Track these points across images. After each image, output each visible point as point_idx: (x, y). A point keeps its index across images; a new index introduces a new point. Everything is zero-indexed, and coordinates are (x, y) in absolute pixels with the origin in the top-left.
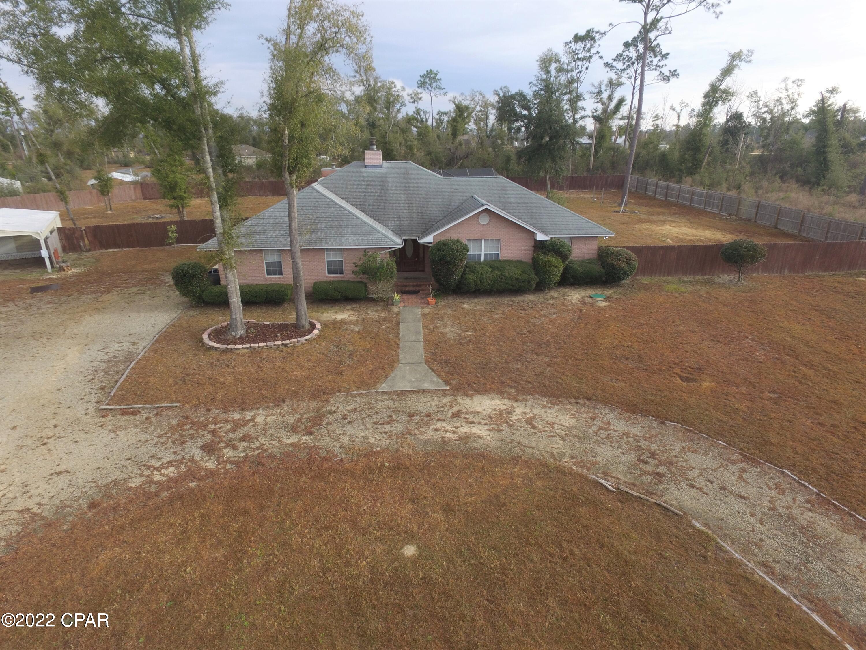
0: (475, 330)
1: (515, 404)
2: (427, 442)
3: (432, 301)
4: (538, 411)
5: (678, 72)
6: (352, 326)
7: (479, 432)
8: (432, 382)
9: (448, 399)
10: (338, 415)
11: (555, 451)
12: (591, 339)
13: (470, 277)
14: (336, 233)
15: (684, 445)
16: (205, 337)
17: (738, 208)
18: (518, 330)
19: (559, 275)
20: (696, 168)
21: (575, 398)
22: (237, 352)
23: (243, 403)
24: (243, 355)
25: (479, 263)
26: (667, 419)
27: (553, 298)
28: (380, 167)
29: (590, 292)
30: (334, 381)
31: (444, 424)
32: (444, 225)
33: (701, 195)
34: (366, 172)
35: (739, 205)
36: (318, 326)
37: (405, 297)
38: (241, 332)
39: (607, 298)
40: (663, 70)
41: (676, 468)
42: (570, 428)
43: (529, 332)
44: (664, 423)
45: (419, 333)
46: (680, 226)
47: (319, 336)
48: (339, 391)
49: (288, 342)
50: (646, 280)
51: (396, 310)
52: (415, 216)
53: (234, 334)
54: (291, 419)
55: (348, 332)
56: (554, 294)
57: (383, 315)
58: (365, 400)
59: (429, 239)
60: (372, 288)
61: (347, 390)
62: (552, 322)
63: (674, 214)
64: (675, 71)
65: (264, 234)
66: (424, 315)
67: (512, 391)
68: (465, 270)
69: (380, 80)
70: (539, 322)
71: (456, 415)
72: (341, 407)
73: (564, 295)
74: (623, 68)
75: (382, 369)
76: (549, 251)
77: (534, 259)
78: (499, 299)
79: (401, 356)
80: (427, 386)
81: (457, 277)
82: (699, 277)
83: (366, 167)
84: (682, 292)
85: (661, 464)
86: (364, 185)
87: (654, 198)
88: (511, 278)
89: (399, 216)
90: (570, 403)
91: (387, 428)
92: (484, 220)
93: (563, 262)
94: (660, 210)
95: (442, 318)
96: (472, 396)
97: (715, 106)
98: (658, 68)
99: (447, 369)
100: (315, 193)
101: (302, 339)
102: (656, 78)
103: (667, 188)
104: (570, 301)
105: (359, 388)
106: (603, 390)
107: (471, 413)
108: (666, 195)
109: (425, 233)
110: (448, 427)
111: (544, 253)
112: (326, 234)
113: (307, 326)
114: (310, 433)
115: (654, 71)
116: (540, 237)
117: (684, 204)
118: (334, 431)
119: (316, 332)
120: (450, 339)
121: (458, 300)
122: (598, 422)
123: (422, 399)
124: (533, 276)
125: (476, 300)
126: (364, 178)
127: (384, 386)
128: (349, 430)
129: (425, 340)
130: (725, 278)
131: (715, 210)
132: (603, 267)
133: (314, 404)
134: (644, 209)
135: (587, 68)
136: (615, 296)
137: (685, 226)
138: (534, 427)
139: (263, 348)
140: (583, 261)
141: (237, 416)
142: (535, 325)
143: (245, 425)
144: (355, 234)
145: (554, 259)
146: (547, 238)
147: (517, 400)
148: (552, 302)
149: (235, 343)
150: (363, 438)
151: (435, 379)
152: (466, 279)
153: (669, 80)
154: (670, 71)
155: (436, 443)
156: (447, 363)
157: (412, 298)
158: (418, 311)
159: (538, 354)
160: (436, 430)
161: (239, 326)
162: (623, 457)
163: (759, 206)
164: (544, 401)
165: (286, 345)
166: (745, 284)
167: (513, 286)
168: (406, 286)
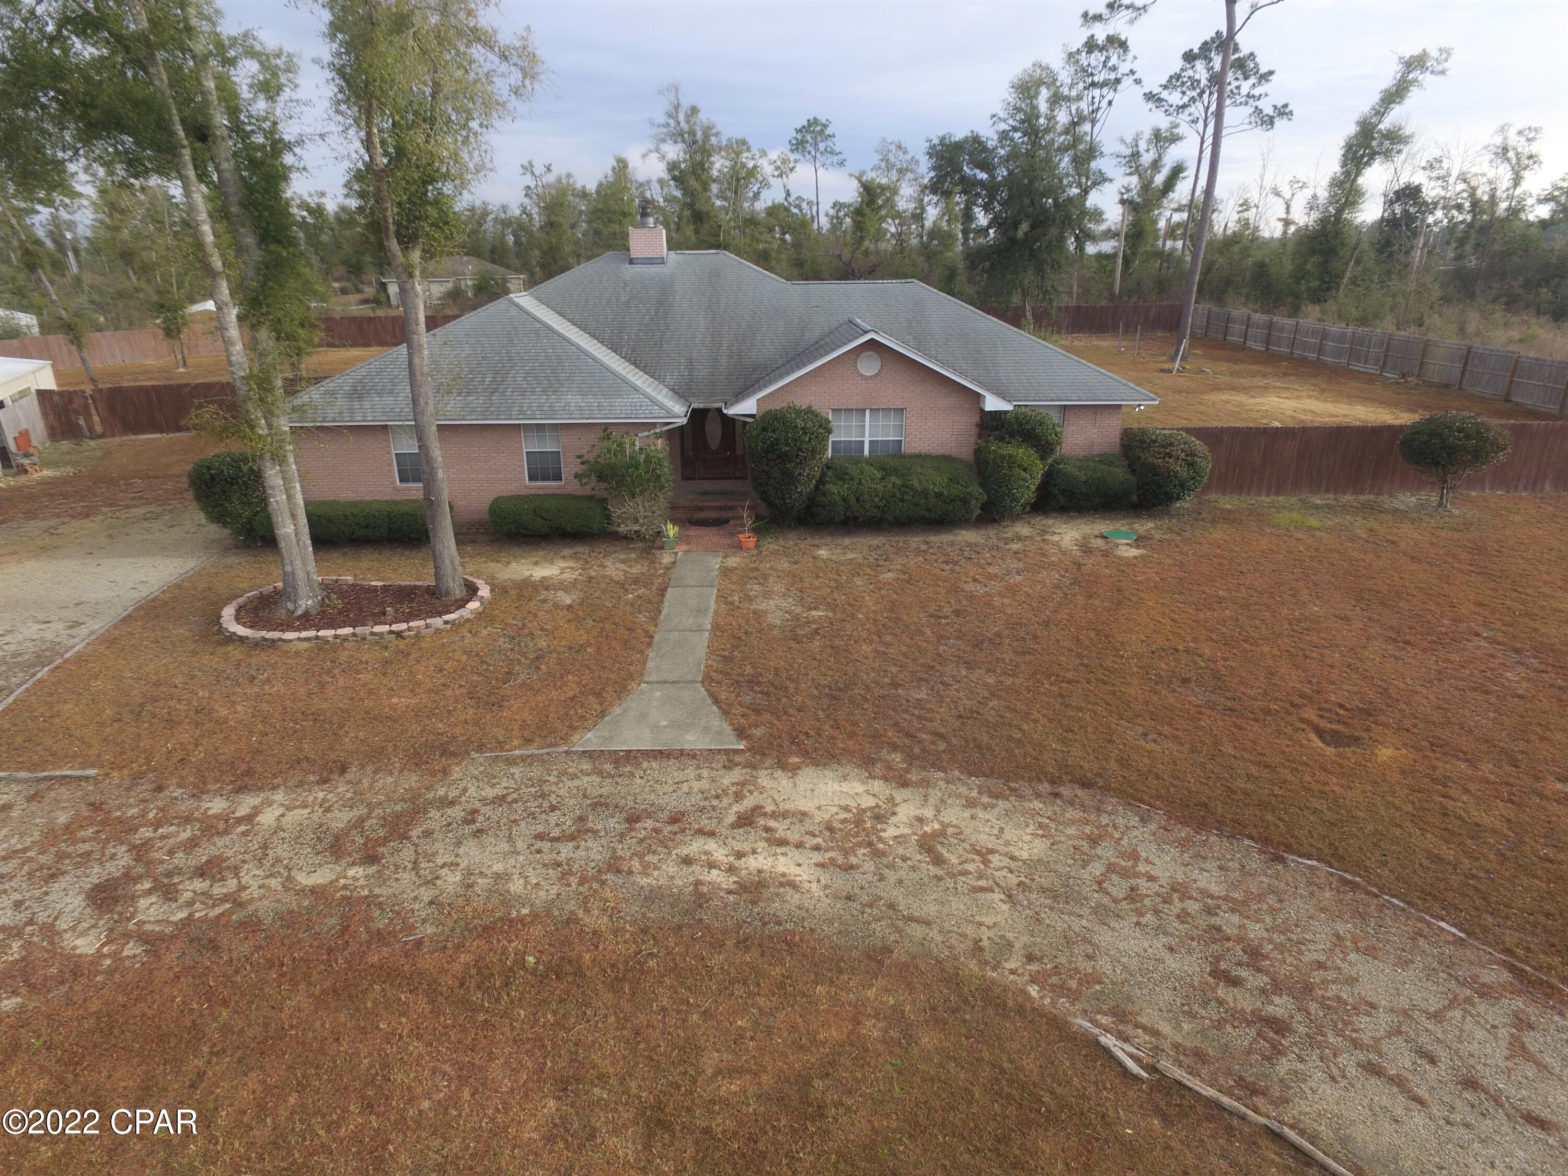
0: (832, 607)
1: (900, 795)
2: (653, 896)
3: (748, 539)
4: (954, 814)
5: (1290, 108)
6: (561, 594)
7: (793, 870)
8: (706, 729)
9: (737, 775)
10: (457, 813)
11: (985, 934)
12: (1098, 632)
13: (834, 489)
14: (545, 392)
15: (1341, 928)
16: (228, 613)
17: (1422, 363)
18: (932, 608)
19: (1033, 488)
20: (1329, 289)
21: (1052, 782)
22: (286, 647)
23: (249, 773)
24: (297, 654)
25: (858, 460)
26: (1289, 849)
27: (1019, 539)
28: (661, 261)
29: (1102, 526)
30: (476, 723)
31: (711, 845)
32: (781, 377)
33: (1342, 338)
34: (630, 271)
35: (1423, 357)
36: (484, 591)
37: (694, 531)
38: (306, 603)
39: (1140, 541)
40: (1260, 104)
41: (1322, 1002)
42: (1032, 865)
43: (957, 613)
44: (1281, 860)
45: (706, 610)
46: (1298, 398)
47: (479, 615)
48: (481, 748)
49: (403, 626)
50: (1228, 502)
51: (667, 559)
52: (724, 361)
53: (290, 606)
54: (341, 819)
55: (547, 607)
56: (1023, 529)
57: (636, 570)
58: (536, 772)
59: (747, 407)
60: (616, 511)
61: (501, 745)
62: (1012, 590)
63: (1285, 374)
64: (1286, 106)
65: (391, 392)
66: (726, 572)
67: (897, 757)
68: (823, 475)
70: (980, 590)
71: (745, 821)
72: (472, 791)
73: (1043, 532)
74: (1181, 103)
75: (599, 695)
76: (1012, 435)
77: (978, 451)
78: (899, 539)
79: (650, 665)
80: (692, 740)
81: (805, 488)
82: (1348, 498)
83: (631, 261)
84: (1310, 528)
85: (1277, 987)
86: (623, 298)
87: (1243, 348)
88: (925, 494)
89: (690, 361)
90: (1038, 796)
91: (566, 850)
92: (869, 366)
93: (1043, 458)
94: (1255, 367)
95: (765, 577)
96: (794, 770)
97: (1368, 164)
98: (1251, 101)
99: (748, 699)
100: (514, 312)
101: (437, 622)
102: (1247, 121)
103: (1270, 326)
104: (1057, 544)
105: (528, 741)
106: (1123, 763)
107: (784, 815)
108: (1268, 341)
109: (740, 395)
110: (720, 854)
111: (1002, 439)
112: (523, 393)
113: (459, 592)
114: (371, 859)
115: (1242, 107)
116: (992, 403)
117: (1306, 358)
118: (430, 857)
119: (474, 605)
120: (772, 627)
121: (809, 541)
122: (1106, 851)
123: (674, 771)
124: (976, 489)
125: (847, 541)
126: (625, 283)
127: (590, 739)
128: (471, 853)
129: (717, 628)
130: (1407, 500)
131: (1372, 369)
132: (1133, 472)
133: (412, 780)
134: (1223, 366)
135: (1110, 103)
136: (1157, 535)
137: (1310, 397)
138: (938, 861)
139: (345, 638)
140: (1086, 459)
141: (217, 806)
142: (971, 597)
143: (226, 832)
144: (584, 394)
145: (1022, 453)
146: (1007, 407)
147: (904, 784)
148: (1015, 546)
149: (290, 627)
150: (497, 876)
151: (716, 721)
152: (824, 494)
153: (1272, 123)
154: (1275, 107)
155: (676, 899)
156: (752, 682)
157: (709, 536)
158: (715, 562)
159: (970, 666)
160: (687, 861)
161: (303, 590)
162: (1172, 963)
163: (1468, 356)
164: (971, 787)
165: (399, 634)
166: (1456, 512)
167: (929, 510)
168: (701, 509)
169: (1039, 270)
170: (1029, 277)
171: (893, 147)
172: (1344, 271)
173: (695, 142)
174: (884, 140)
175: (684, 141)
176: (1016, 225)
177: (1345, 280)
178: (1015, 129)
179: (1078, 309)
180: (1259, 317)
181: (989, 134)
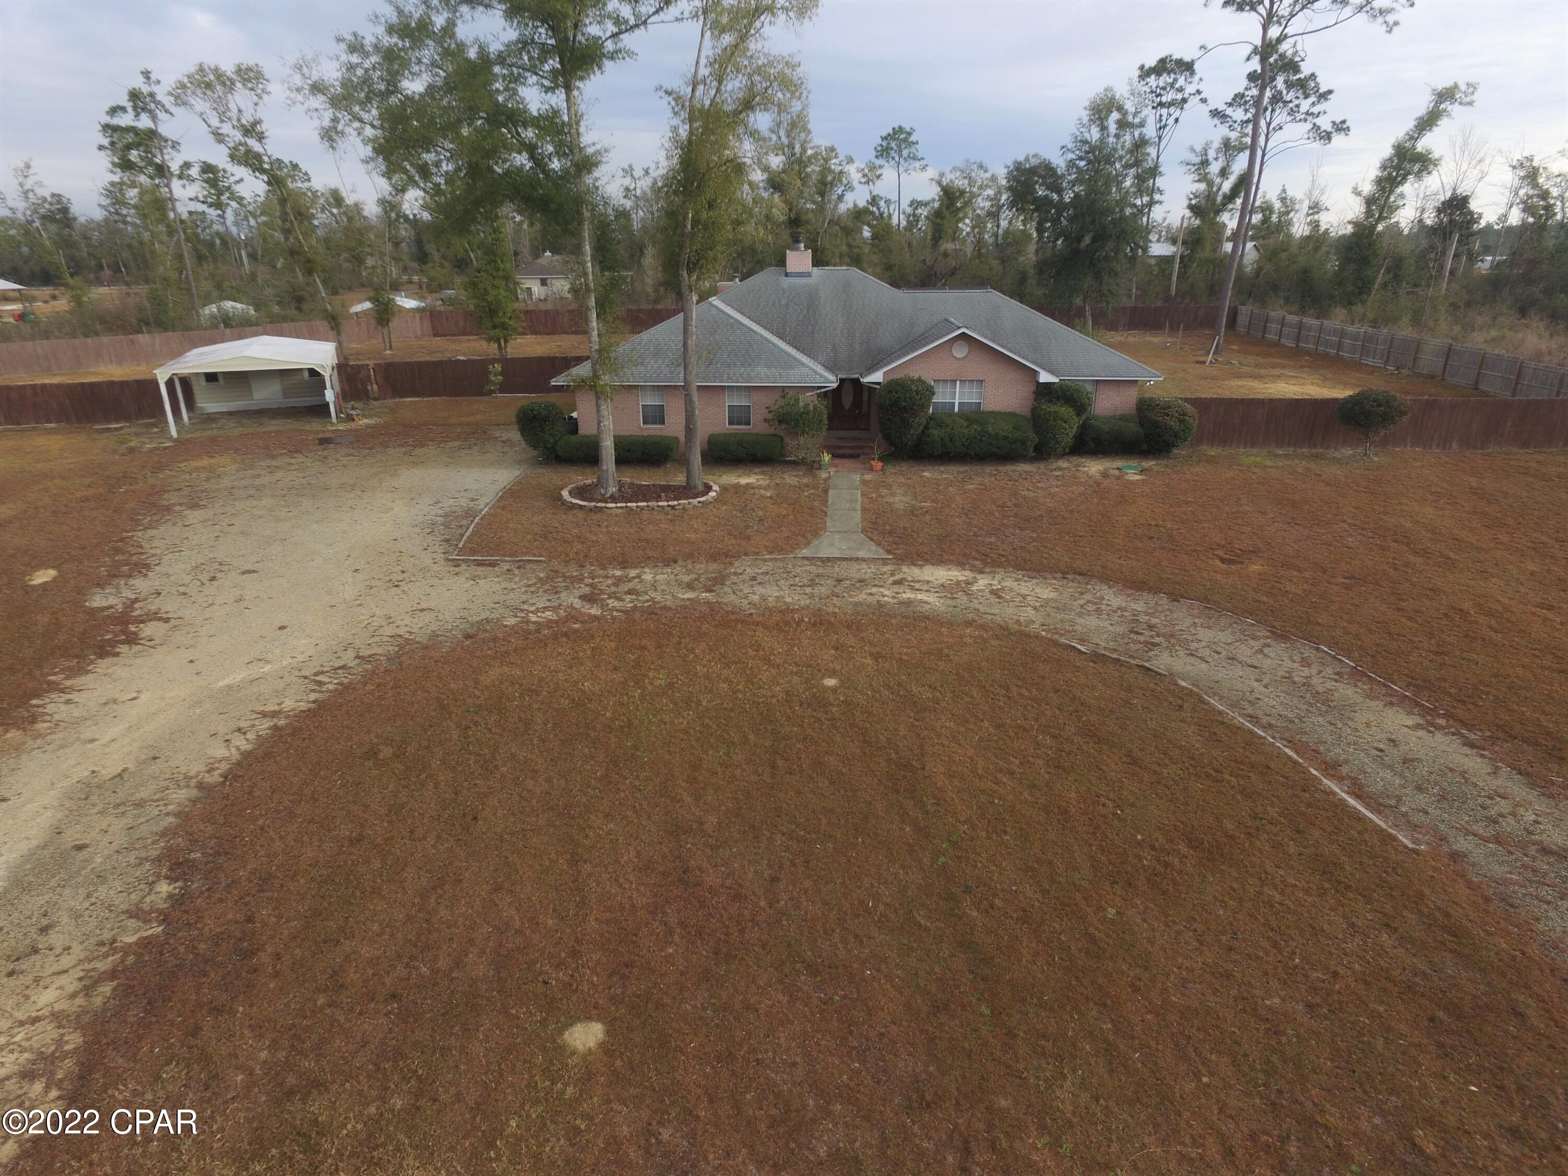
0: (935, 501)
1: (978, 577)
2: (856, 604)
3: (878, 465)
4: (1009, 583)
5: (1348, 124)
6: (762, 491)
7: (925, 598)
8: (869, 550)
9: (889, 567)
10: (745, 577)
11: (1022, 619)
12: (1103, 516)
13: (934, 432)
14: (743, 365)
15: (1197, 621)
16: (565, 494)
17: (1415, 358)
18: (1000, 502)
19: (1071, 435)
20: (1360, 294)
21: (1063, 573)
22: (609, 512)
23: (624, 562)
24: (617, 515)
25: (951, 414)
26: (1183, 597)
27: (1060, 469)
28: (808, 275)
29: (1119, 463)
30: (739, 545)
31: (882, 590)
32: (900, 357)
33: (1356, 337)
34: (786, 282)
35: (1417, 352)
36: (716, 487)
37: (837, 461)
38: (612, 489)
39: (1142, 472)
40: (1318, 121)
41: (1178, 640)
42: (1047, 601)
43: (1015, 505)
44: (1178, 601)
45: (856, 501)
46: (1303, 384)
47: (716, 500)
48: (746, 554)
49: (675, 503)
50: (1212, 452)
51: (824, 475)
52: (857, 346)
53: (603, 491)
54: (686, 579)
55: (757, 496)
56: (1063, 464)
57: (805, 480)
58: (780, 564)
59: (877, 377)
60: (790, 442)
61: (757, 554)
62: (1052, 496)
63: (1302, 367)
64: (1344, 122)
65: (642, 364)
66: (864, 482)
67: (978, 563)
68: (928, 423)
69: (812, 145)
70: (1031, 494)
71: (899, 582)
72: (748, 570)
73: (1078, 465)
74: (1245, 118)
75: (803, 536)
76: (1058, 399)
77: (1033, 410)
78: (979, 468)
79: (829, 524)
80: (861, 554)
81: (915, 432)
82: (1305, 450)
83: (787, 275)
84: (1265, 467)
85: (1158, 635)
86: (784, 302)
87: (1278, 344)
88: (996, 436)
89: (834, 348)
90: (1055, 578)
91: (808, 590)
92: (960, 351)
93: (1079, 414)
94: (1278, 361)
95: (890, 486)
96: (921, 566)
97: (1401, 183)
98: (1310, 118)
99: (891, 539)
100: (714, 311)
101: (695, 501)
102: (1306, 136)
103: (1300, 325)
104: (1086, 473)
105: (771, 553)
106: (1103, 567)
107: (918, 581)
108: (1298, 339)
109: (872, 369)
110: (887, 592)
111: (1050, 402)
112: (729, 366)
113: (701, 488)
114: (712, 591)
115: (1302, 124)
116: (1045, 377)
117: (1327, 354)
118: (741, 591)
119: (712, 494)
120: (898, 510)
121: (917, 468)
122: (1088, 596)
123: (855, 566)
124: (1031, 434)
125: (942, 468)
126: (784, 290)
127: (805, 552)
128: (760, 590)
129: (864, 510)
130: (1348, 452)
131: (1378, 362)
132: (1142, 426)
133: (714, 566)
134: (1251, 359)
135: (1177, 120)
136: (1156, 469)
137: (1313, 384)
138: (1000, 597)
139: (642, 508)
140: (1110, 417)
141: (618, 573)
142: (1025, 498)
143: (629, 581)
144: (769, 367)
145: (1064, 410)
146: (1055, 380)
147: (982, 573)
148: (1056, 473)
149: (607, 502)
150: (778, 597)
151: (873, 547)
152: (928, 436)
153: (1329, 139)
154: (1334, 123)
155: (869, 606)
156: (890, 533)
157: (849, 463)
158: (857, 478)
159: (1021, 529)
160: (871, 594)
161: (611, 482)
162: (1110, 628)
163: (1449, 352)
164: (1020, 575)
165: (673, 507)
166: (1376, 459)
167: (999, 448)
168: (841, 448)
169: (1098, 277)
170: (1088, 282)
171: (975, 167)
172: (1376, 277)
173: (793, 154)
174: (968, 160)
175: (784, 154)
176: (1079, 239)
177: (1376, 286)
178: (1081, 159)
179: (1134, 309)
180: (1292, 319)
181: (1059, 162)
